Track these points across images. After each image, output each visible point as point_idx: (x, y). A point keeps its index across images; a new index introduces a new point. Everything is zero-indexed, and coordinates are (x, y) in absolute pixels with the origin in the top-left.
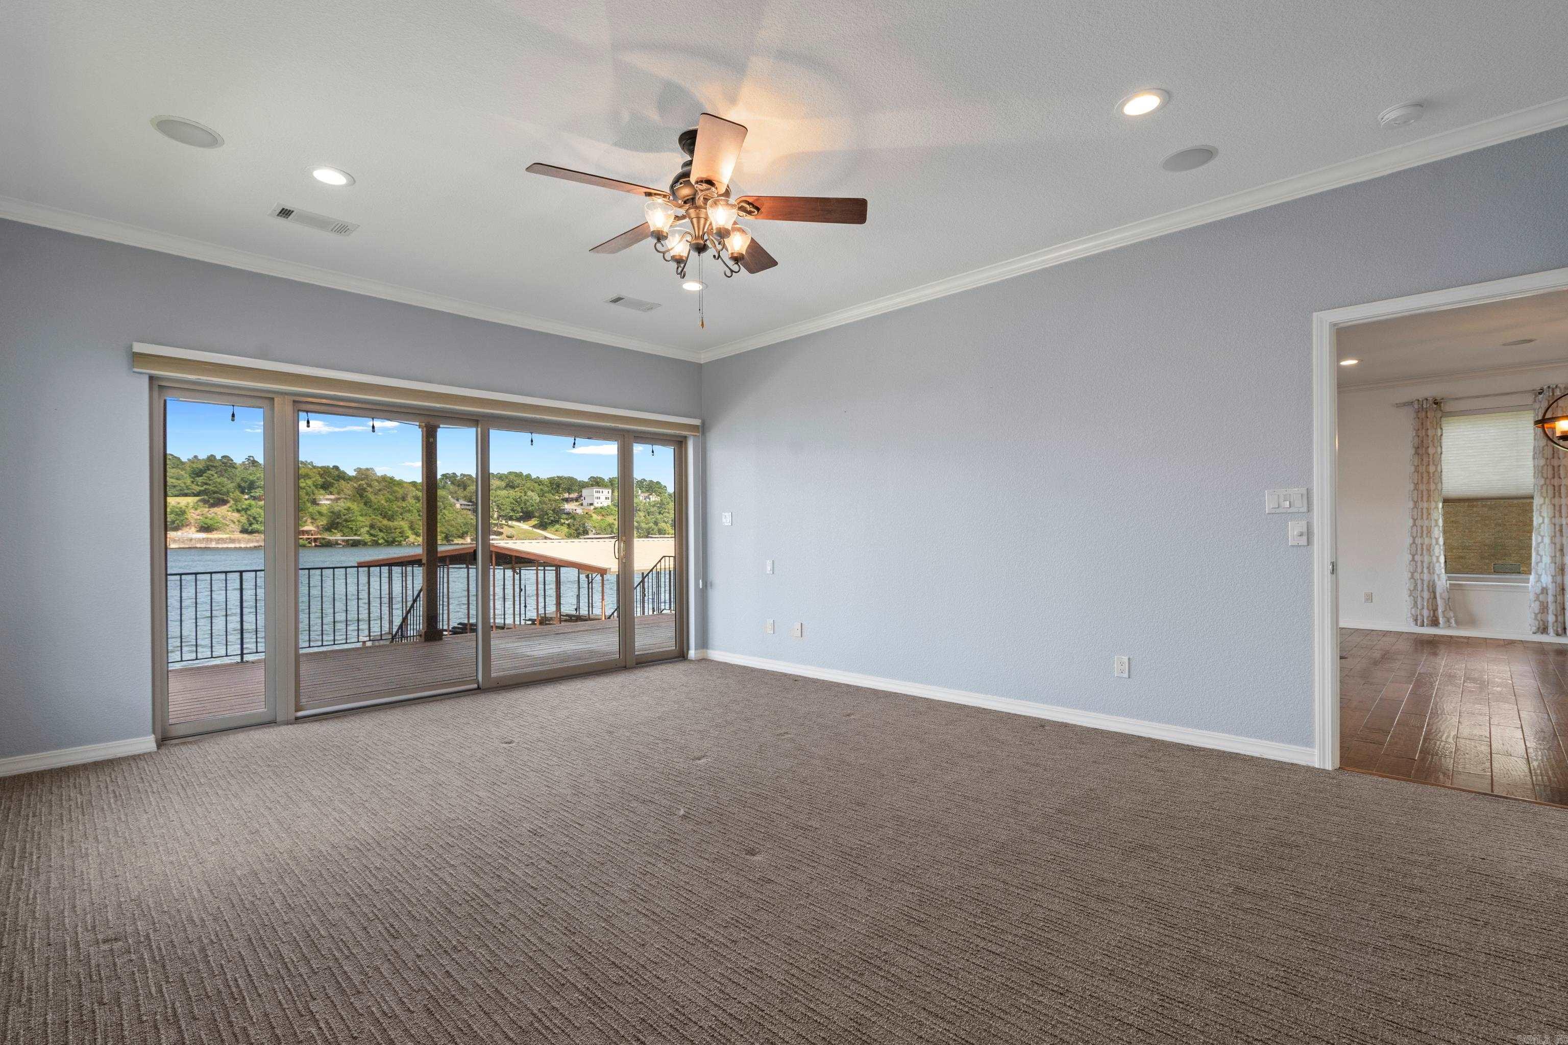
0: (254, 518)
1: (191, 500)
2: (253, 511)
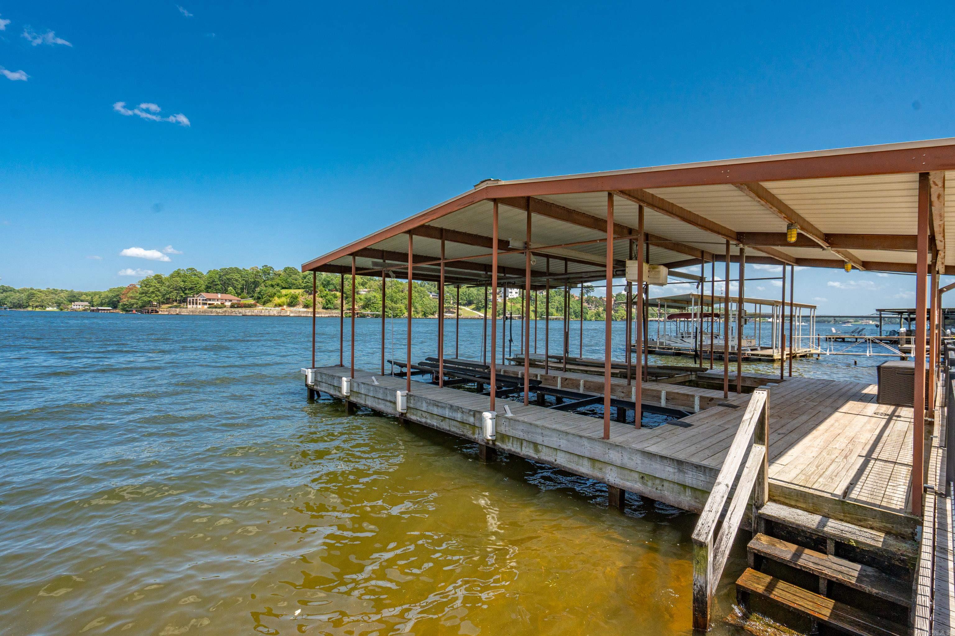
0: (329, 301)
1: (301, 291)
2: (329, 297)
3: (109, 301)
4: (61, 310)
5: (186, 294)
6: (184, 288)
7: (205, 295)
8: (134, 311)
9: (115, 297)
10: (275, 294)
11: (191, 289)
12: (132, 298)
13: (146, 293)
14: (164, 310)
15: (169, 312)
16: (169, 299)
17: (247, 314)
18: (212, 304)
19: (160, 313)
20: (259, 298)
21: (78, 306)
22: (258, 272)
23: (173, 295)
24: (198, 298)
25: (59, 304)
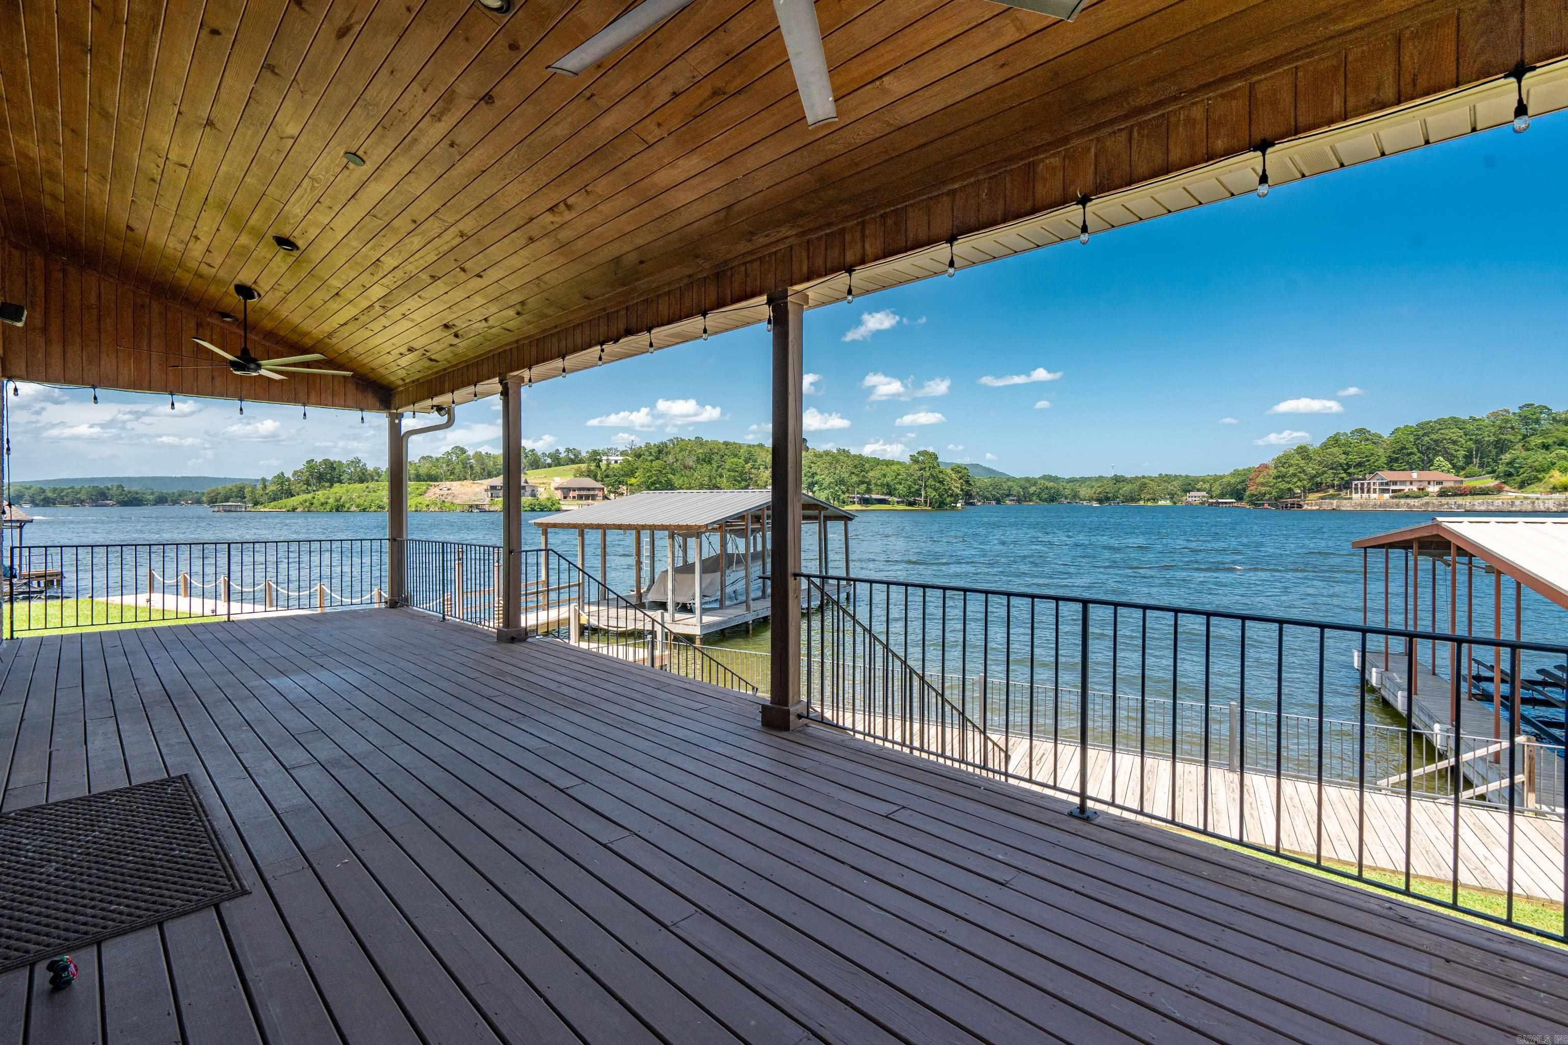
3: (1232, 490)
4: (1175, 503)
5: (1349, 474)
6: (1347, 464)
7: (1387, 475)
8: (1266, 506)
9: (1239, 483)
10: (1554, 464)
11: (1360, 465)
12: (1263, 484)
13: (1284, 476)
14: (1312, 502)
15: (1320, 505)
16: (1321, 483)
17: (1477, 508)
18: (1400, 490)
19: (1305, 507)
20: (1510, 475)
21: (1195, 497)
22: (1507, 421)
23: (1328, 477)
24: (1372, 482)
25: (1172, 496)
